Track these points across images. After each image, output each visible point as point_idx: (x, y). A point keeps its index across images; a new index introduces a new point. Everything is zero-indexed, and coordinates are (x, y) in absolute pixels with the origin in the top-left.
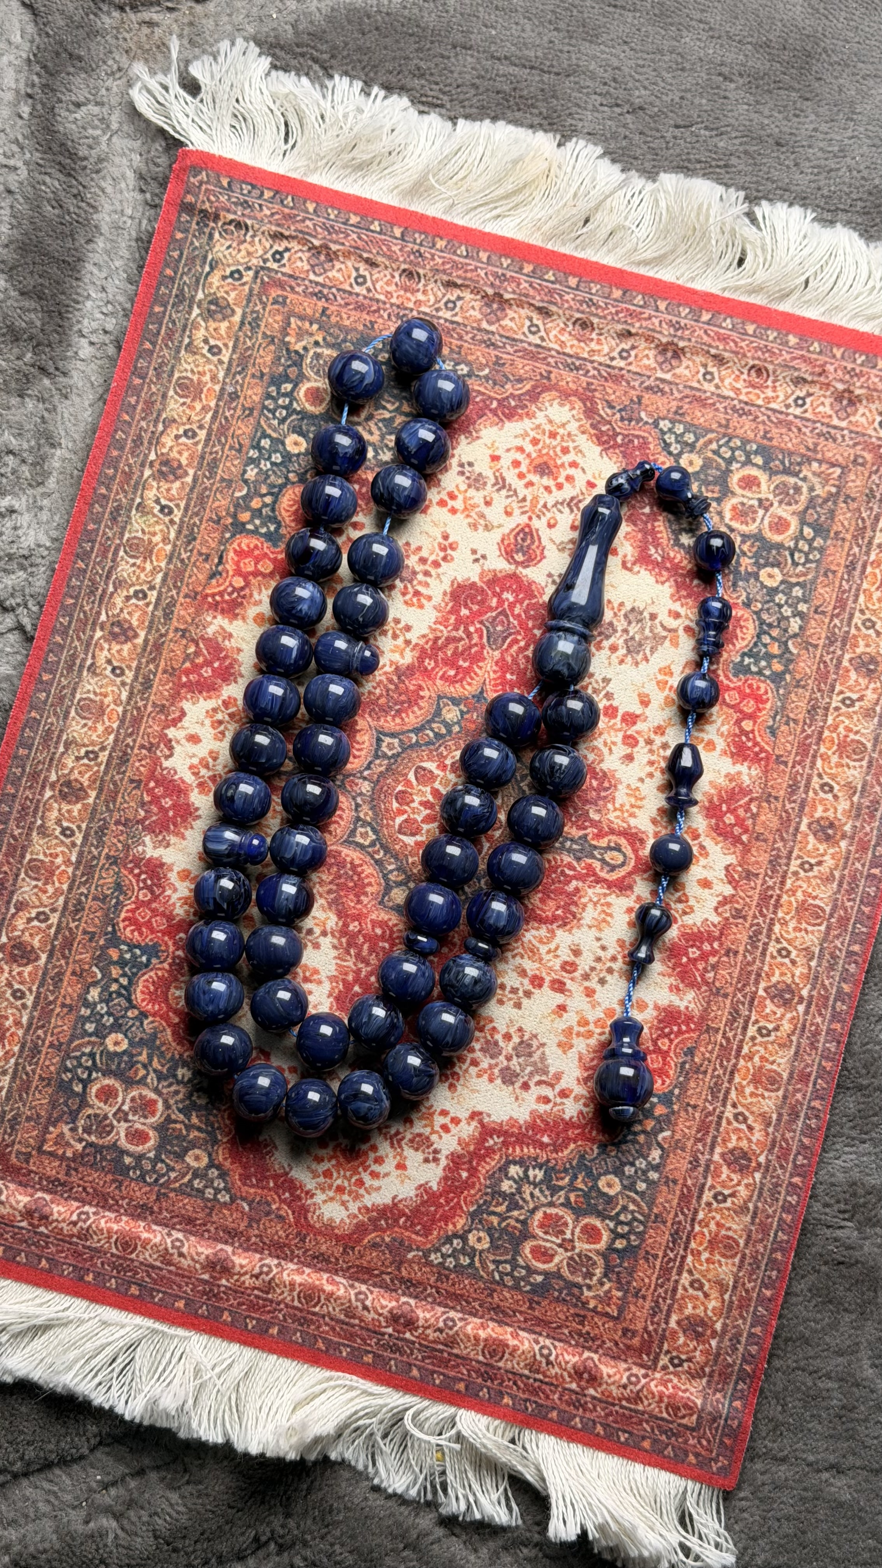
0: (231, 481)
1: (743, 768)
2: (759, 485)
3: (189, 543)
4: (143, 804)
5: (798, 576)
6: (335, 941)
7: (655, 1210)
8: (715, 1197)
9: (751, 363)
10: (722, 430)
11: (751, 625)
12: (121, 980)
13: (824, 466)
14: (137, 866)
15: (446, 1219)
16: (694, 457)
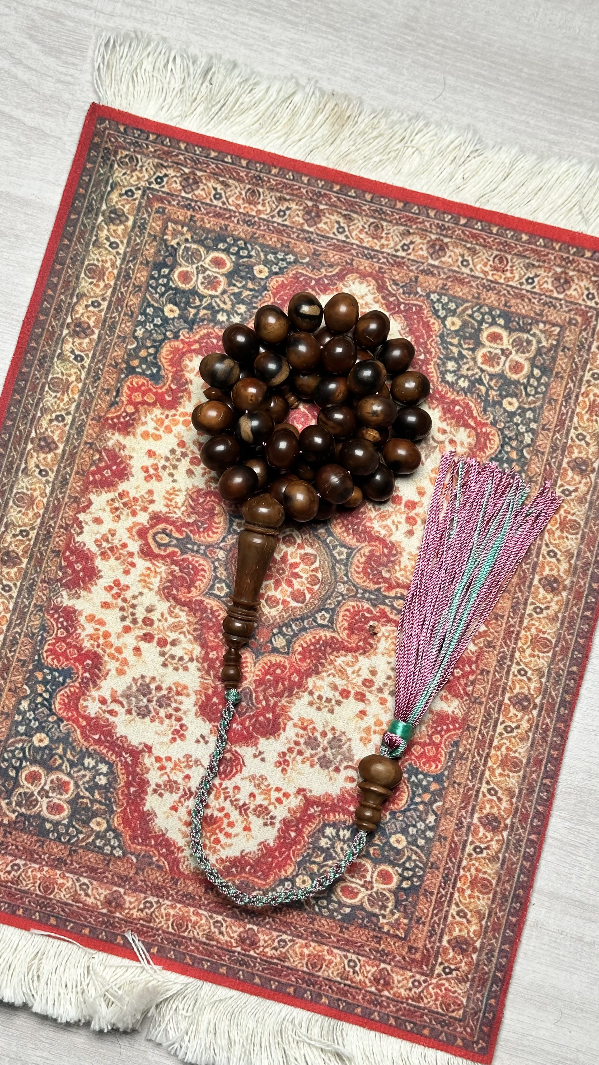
0: (125, 338)
2: (501, 339)
3: (95, 382)
6: (199, 665)
9: (496, 253)
10: (475, 301)
11: (497, 439)
13: (547, 327)
14: (56, 612)
15: (280, 867)
16: (455, 319)
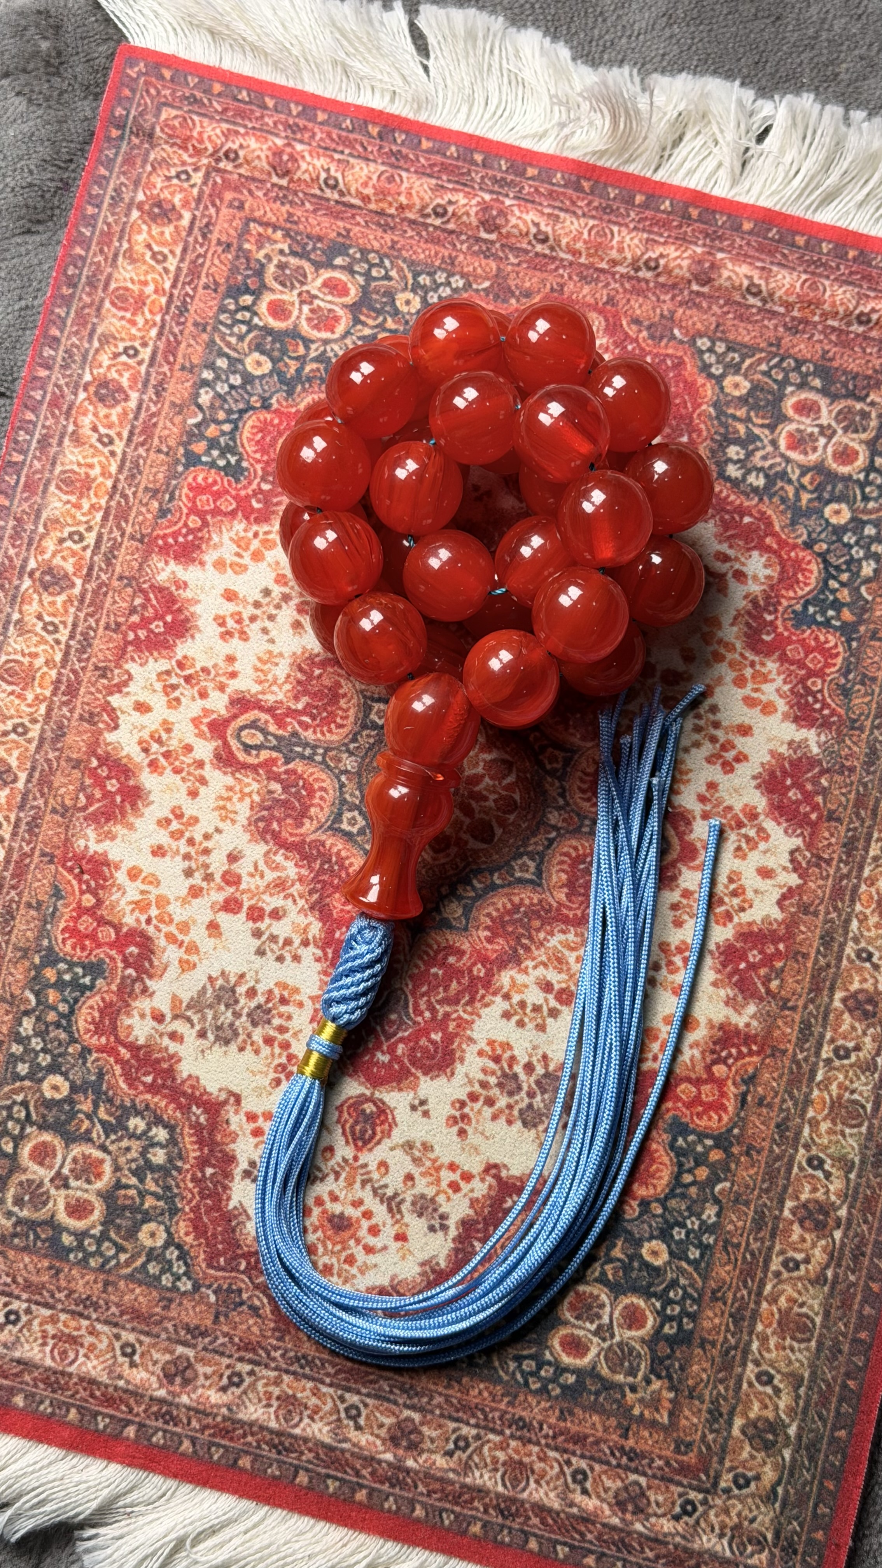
1: (95, 847)
4: (825, 792)
5: (22, 1089)
7: (205, 336)
8: (137, 352)
12: (837, 586)
